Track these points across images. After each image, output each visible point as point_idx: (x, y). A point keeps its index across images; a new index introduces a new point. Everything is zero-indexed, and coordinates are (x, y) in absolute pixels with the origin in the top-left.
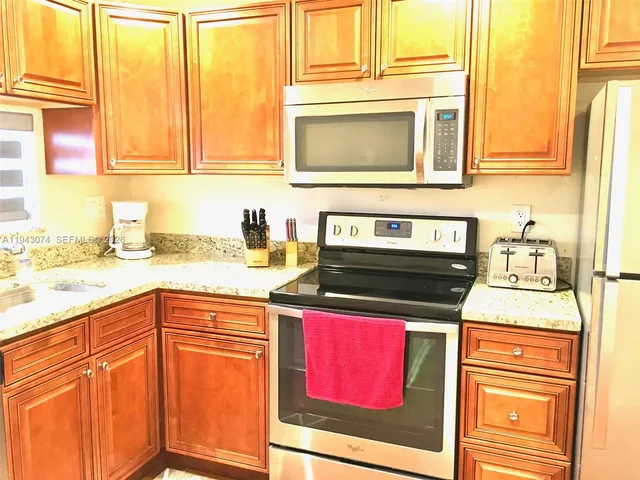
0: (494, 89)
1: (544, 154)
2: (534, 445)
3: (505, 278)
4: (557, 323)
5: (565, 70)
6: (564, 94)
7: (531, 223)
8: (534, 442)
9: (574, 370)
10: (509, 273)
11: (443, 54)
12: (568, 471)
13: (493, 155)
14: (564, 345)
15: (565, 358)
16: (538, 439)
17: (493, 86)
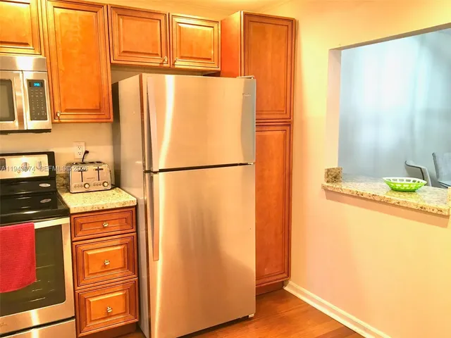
0: (63, 69)
1: (98, 110)
2: (118, 275)
3: (81, 186)
4: (125, 203)
5: (103, 62)
6: (104, 76)
7: (87, 152)
8: (118, 273)
9: (134, 227)
10: (84, 183)
11: (25, 42)
12: (137, 282)
13: (67, 110)
14: (128, 215)
15: (130, 221)
16: (120, 271)
17: (62, 67)
